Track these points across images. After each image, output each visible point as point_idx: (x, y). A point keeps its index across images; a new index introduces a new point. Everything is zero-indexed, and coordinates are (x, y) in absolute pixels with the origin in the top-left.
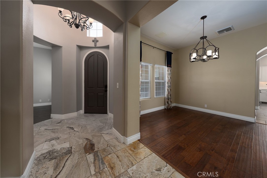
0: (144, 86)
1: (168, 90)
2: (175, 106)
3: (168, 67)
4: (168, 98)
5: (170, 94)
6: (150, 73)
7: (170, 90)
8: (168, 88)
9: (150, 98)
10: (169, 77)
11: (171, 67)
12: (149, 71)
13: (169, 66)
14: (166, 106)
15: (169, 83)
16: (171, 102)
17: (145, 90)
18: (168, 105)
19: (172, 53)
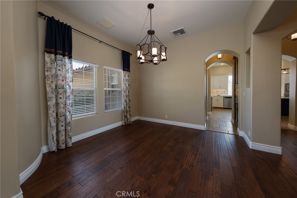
0: (84, 97)
1: (126, 101)
2: (137, 119)
3: (125, 71)
4: (127, 111)
5: (128, 106)
6: (94, 77)
7: (129, 100)
8: (125, 98)
9: (96, 114)
10: (127, 84)
11: (129, 72)
12: (94, 74)
13: (126, 69)
14: (123, 121)
15: (126, 92)
16: (131, 115)
17: (85, 102)
18: (126, 119)
19: (131, 55)
